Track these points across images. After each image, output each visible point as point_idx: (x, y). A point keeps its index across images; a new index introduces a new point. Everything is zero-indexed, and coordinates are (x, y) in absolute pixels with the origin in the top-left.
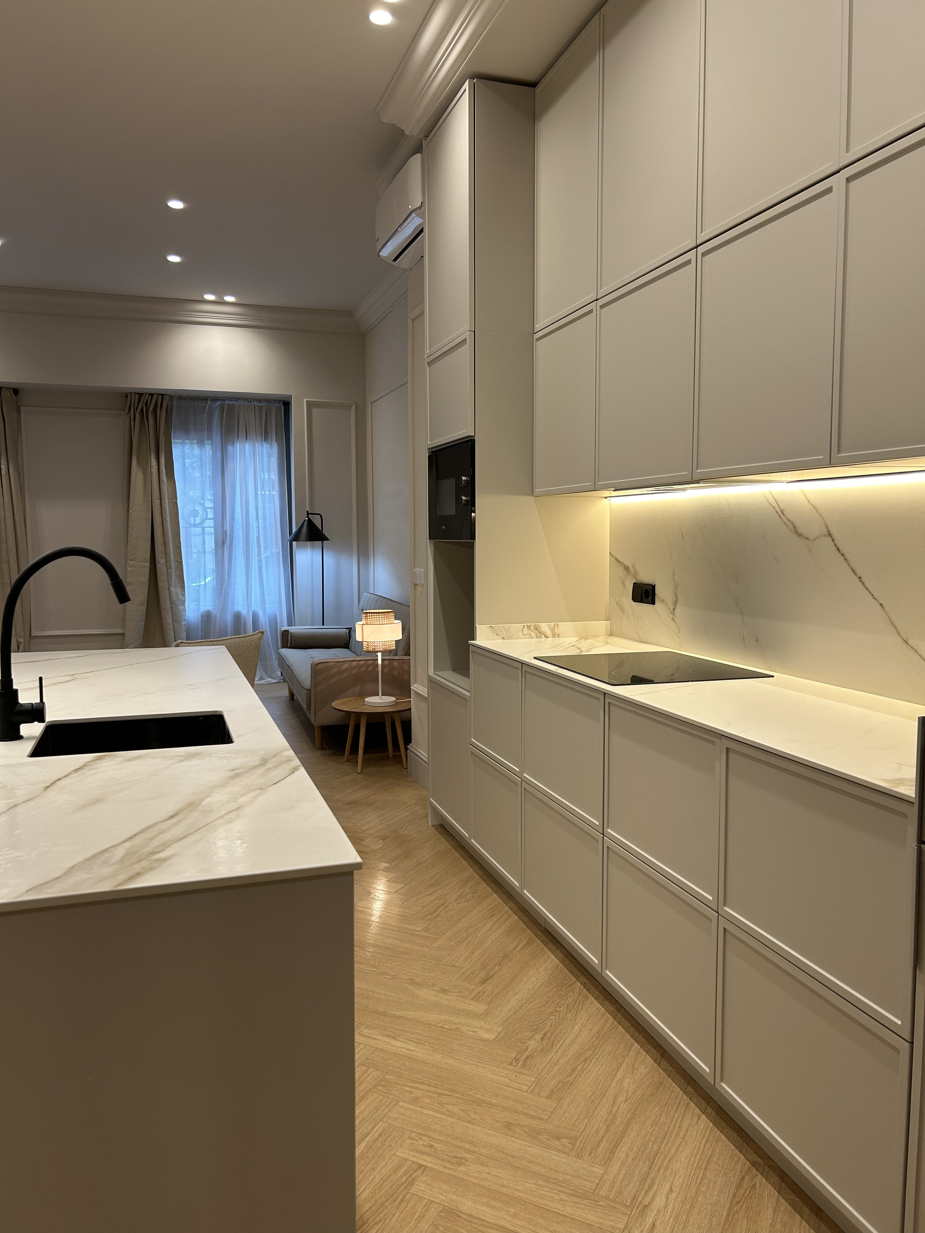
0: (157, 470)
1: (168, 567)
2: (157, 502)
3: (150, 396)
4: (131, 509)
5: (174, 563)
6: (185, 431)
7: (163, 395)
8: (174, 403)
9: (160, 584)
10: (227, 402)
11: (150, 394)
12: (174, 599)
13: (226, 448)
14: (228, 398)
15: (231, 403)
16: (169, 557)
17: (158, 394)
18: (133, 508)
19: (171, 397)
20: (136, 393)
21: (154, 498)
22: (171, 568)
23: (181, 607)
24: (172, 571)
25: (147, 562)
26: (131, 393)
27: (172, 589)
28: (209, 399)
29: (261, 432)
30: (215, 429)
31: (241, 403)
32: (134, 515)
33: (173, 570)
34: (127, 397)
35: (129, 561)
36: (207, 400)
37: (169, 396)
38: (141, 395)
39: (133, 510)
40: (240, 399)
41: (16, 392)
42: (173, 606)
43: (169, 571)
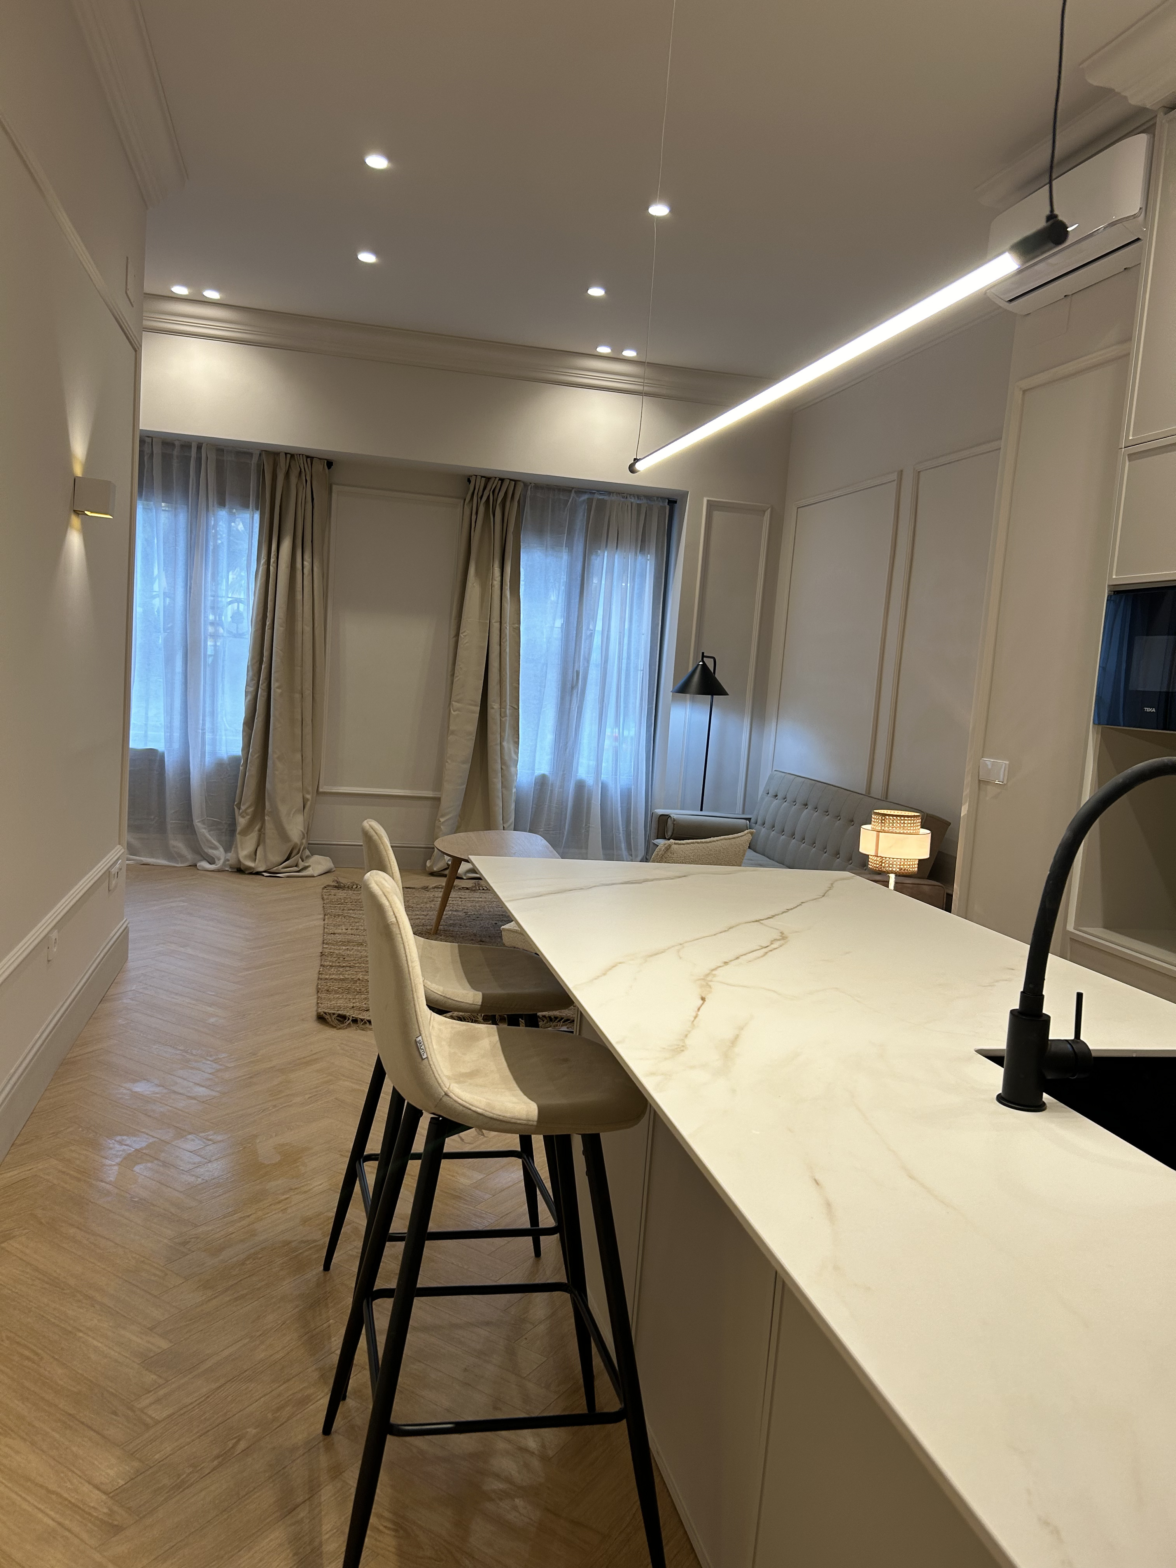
0: (499, 583)
1: (502, 715)
2: (496, 626)
3: (500, 482)
4: (462, 633)
5: (509, 709)
6: (540, 532)
7: (515, 481)
8: (529, 492)
9: (490, 736)
10: (597, 496)
11: (500, 479)
12: (506, 758)
13: (589, 559)
14: (597, 491)
15: (600, 497)
16: (505, 701)
17: (511, 480)
18: (464, 632)
19: (526, 485)
20: (482, 477)
21: (493, 621)
22: (506, 716)
23: (513, 769)
24: (506, 720)
25: (476, 706)
26: (476, 476)
27: (505, 744)
28: (573, 491)
29: (637, 540)
30: (577, 533)
31: (614, 498)
32: (465, 642)
33: (508, 720)
34: (469, 481)
35: (453, 703)
36: (571, 491)
37: (523, 482)
38: (488, 479)
39: (464, 634)
40: (613, 493)
41: (330, 464)
42: (503, 767)
43: (503, 719)
